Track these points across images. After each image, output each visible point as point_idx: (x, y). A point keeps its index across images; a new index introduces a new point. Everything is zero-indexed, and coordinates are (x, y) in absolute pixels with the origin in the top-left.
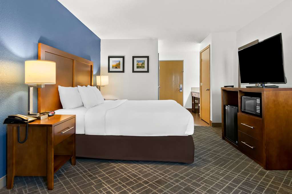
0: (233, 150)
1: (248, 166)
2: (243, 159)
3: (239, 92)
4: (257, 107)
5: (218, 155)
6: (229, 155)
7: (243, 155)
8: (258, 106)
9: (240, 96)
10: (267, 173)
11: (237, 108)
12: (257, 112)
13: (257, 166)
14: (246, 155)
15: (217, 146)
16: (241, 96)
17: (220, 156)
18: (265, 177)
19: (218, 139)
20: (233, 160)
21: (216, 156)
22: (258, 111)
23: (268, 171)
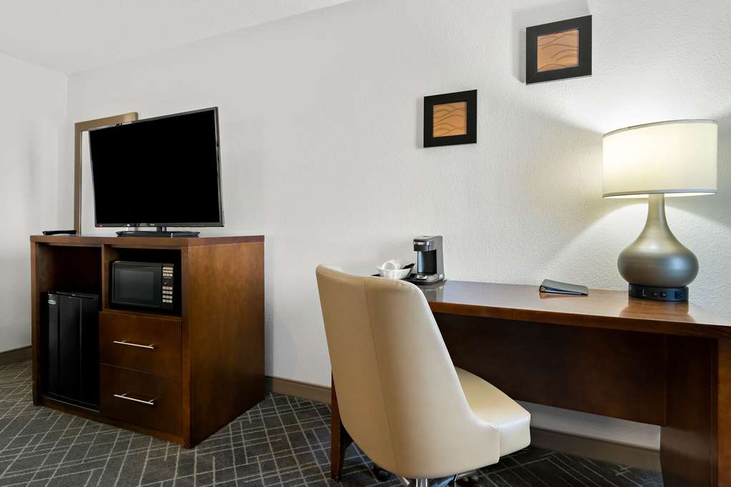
0: (84, 431)
1: (146, 463)
2: (122, 446)
3: (103, 249)
4: (164, 288)
5: (40, 475)
6: (78, 452)
7: (120, 430)
8: (166, 286)
9: (108, 262)
10: (196, 455)
11: (96, 297)
12: (164, 301)
13: (167, 448)
14: (127, 429)
15: (23, 441)
16: (112, 259)
17: (48, 474)
18: (198, 471)
19: (15, 411)
20: (95, 465)
21: (32, 480)
22: (168, 299)
23: (196, 450)
